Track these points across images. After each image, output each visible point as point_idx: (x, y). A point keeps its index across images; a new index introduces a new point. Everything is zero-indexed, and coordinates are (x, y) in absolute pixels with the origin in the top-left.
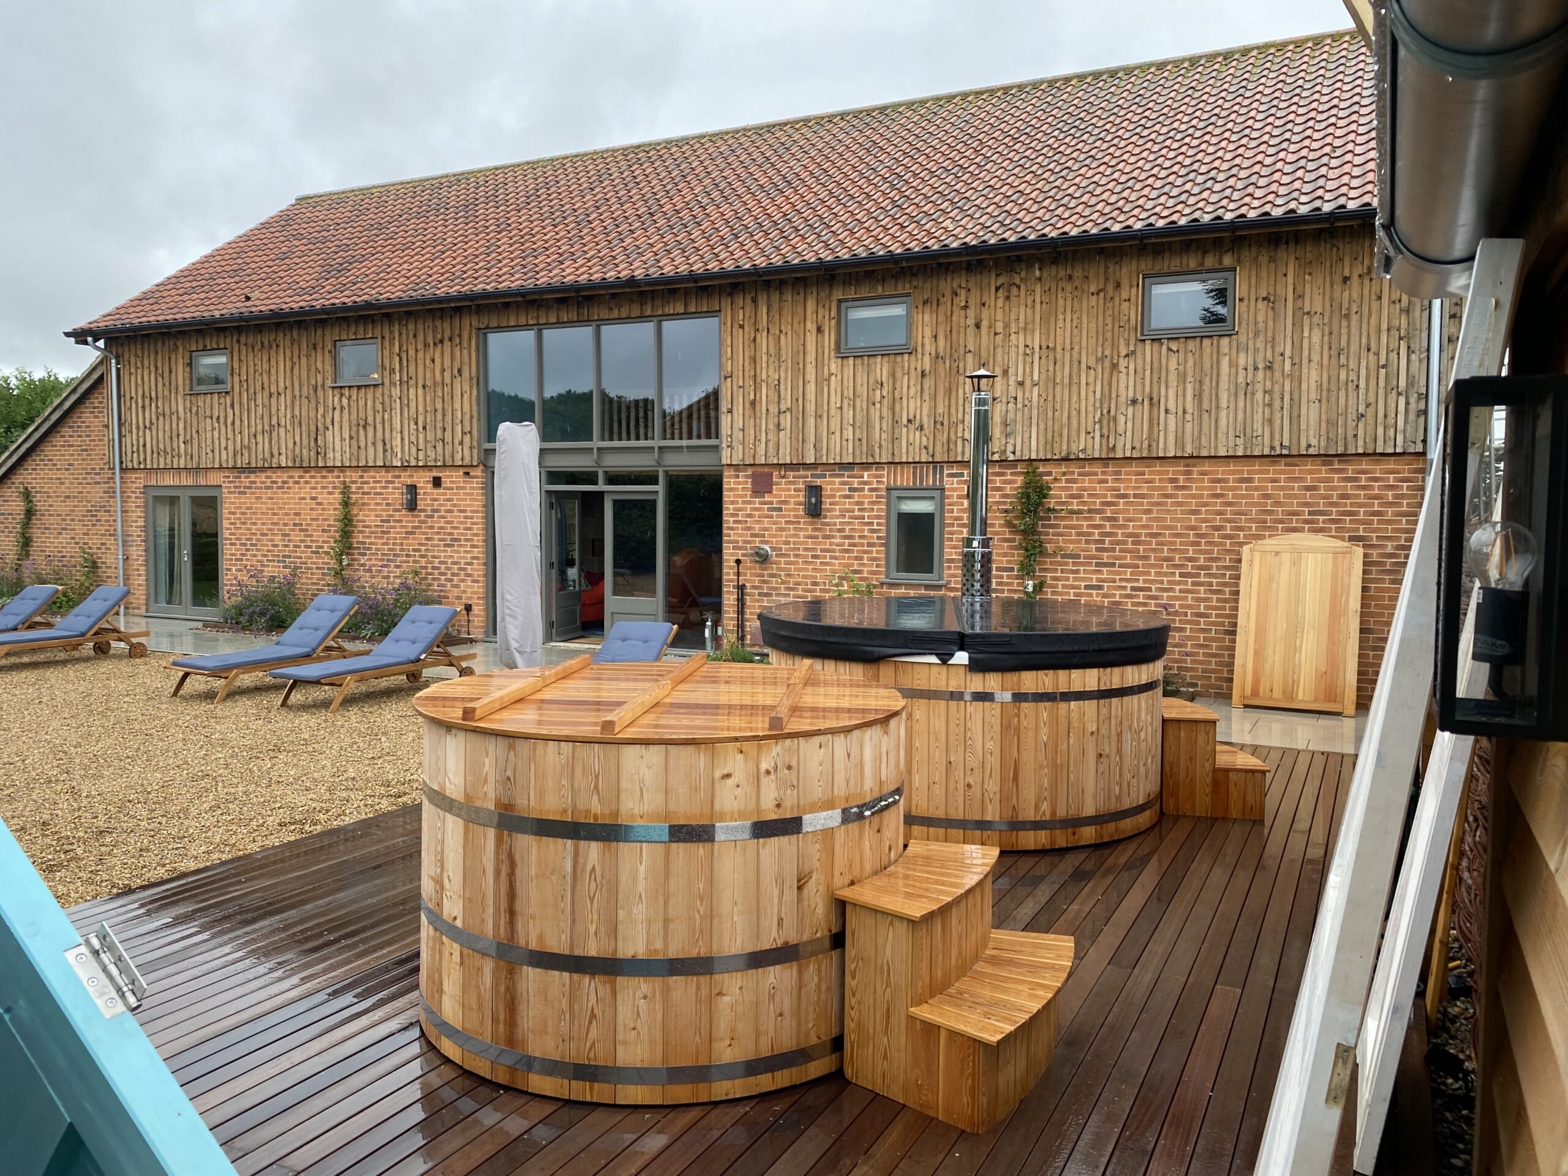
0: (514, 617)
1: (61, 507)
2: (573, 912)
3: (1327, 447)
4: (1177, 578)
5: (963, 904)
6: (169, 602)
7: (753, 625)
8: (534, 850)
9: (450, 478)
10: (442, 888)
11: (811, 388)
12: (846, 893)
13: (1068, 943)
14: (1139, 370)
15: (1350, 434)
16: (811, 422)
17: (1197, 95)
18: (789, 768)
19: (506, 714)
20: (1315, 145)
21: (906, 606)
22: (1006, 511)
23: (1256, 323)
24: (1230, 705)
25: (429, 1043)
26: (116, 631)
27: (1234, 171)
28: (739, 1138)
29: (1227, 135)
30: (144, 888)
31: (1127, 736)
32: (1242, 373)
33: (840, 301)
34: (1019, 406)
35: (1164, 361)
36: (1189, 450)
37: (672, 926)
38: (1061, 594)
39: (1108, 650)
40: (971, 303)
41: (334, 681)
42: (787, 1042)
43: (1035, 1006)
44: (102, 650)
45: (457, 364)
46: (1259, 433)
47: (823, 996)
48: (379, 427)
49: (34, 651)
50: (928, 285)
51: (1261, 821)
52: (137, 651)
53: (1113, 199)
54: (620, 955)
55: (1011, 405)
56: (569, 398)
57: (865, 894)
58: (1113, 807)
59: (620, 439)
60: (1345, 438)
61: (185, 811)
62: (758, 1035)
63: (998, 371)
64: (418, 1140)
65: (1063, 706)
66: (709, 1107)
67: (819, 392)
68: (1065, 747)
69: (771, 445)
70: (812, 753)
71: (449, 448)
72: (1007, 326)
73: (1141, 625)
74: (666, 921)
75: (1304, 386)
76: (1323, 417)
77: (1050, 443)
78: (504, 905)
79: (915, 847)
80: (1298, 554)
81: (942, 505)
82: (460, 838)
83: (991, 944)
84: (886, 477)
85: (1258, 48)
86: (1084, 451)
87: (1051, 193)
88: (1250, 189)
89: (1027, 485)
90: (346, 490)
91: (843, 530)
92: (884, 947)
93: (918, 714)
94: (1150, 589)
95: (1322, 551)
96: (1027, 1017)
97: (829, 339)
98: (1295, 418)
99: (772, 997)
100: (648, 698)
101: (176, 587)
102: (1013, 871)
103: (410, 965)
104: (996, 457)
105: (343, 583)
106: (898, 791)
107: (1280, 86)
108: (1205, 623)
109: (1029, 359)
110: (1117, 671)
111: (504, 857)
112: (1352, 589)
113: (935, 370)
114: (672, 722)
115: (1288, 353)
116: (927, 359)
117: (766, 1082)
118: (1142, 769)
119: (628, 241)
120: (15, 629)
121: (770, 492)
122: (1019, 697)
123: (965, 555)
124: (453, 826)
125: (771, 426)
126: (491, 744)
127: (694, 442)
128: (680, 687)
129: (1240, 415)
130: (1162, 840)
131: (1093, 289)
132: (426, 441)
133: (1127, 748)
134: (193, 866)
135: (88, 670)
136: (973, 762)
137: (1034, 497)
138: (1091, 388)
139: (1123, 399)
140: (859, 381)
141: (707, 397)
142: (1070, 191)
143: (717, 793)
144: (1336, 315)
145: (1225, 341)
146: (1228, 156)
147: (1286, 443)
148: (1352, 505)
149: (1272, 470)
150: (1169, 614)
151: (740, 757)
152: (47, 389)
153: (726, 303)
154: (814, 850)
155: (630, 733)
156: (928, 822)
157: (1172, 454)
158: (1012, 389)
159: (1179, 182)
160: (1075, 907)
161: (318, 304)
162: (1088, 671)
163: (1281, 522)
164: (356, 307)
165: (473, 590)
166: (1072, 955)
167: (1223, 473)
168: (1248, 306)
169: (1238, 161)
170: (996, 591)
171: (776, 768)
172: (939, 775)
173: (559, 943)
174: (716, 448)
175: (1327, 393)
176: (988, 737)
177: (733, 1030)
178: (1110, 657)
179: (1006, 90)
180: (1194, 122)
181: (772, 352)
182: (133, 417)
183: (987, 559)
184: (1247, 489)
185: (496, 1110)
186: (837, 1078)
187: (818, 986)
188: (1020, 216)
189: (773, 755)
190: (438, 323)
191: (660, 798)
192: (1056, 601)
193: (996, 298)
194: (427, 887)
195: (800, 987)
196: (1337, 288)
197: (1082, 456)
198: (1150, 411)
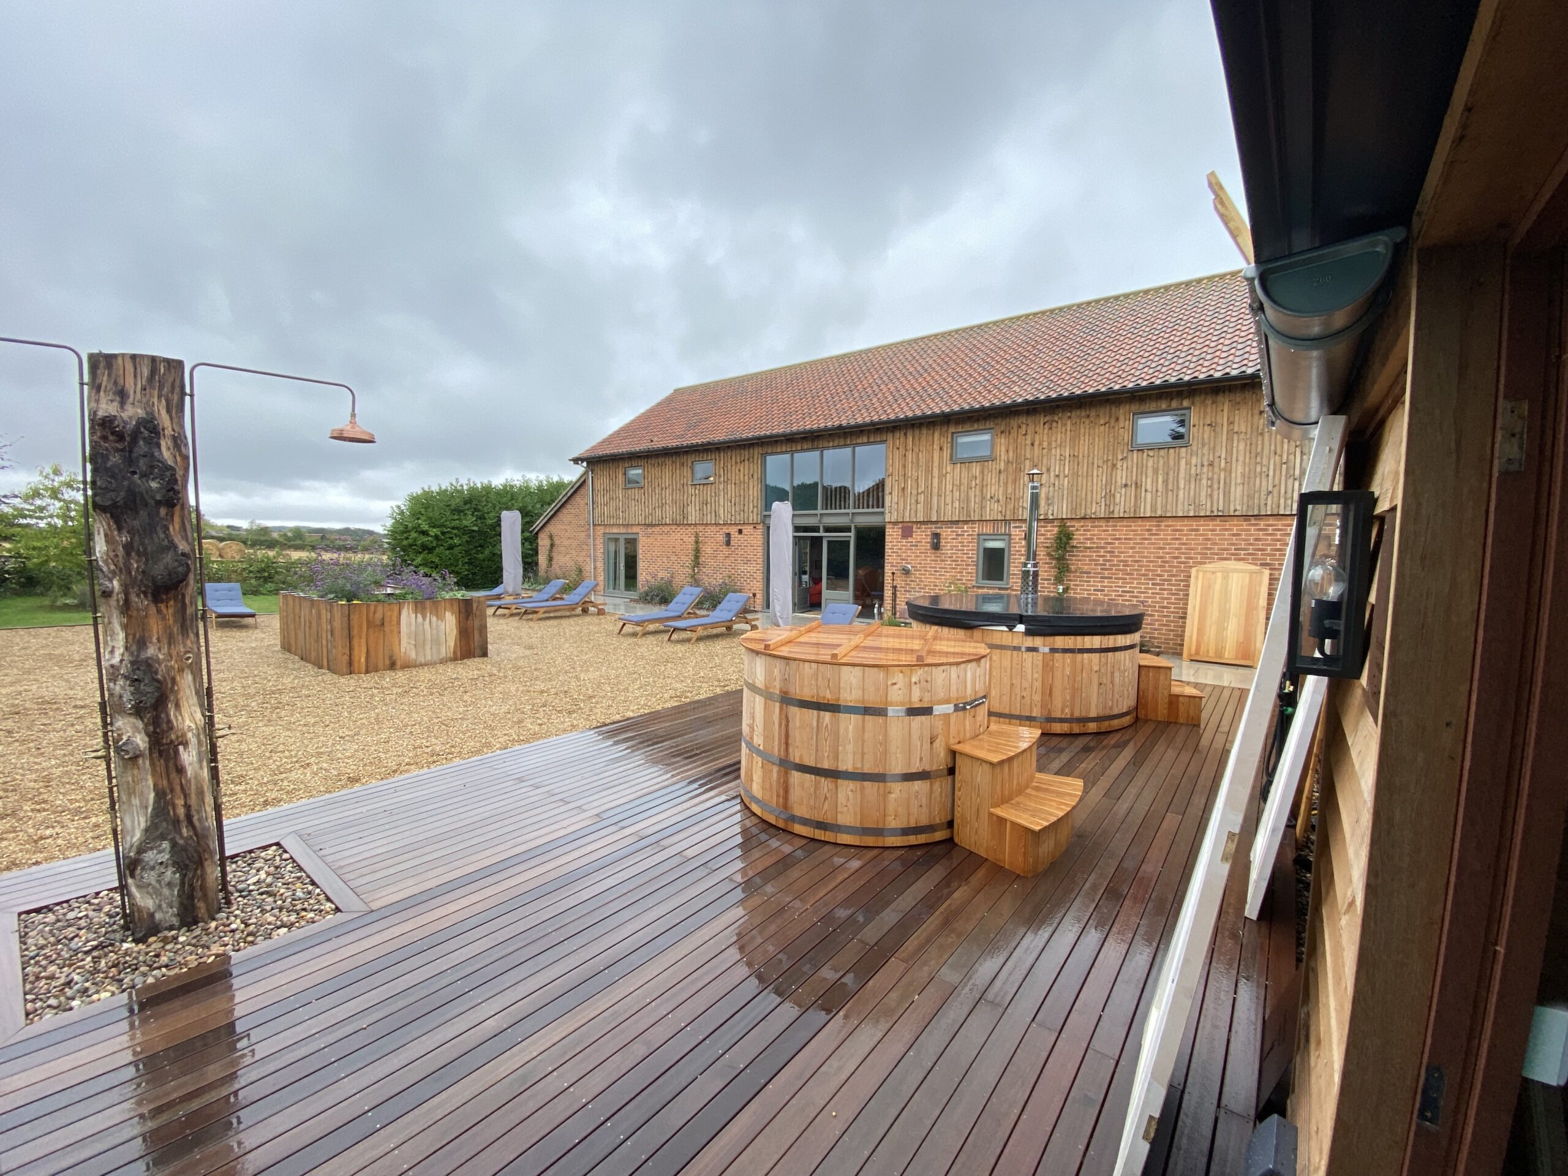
0: (778, 600)
1: (566, 543)
2: (817, 746)
3: (1247, 511)
4: (1150, 586)
5: (1020, 758)
6: (614, 589)
7: (902, 606)
8: (798, 715)
9: (747, 530)
10: (753, 730)
11: (936, 481)
12: (957, 747)
13: (1080, 783)
14: (1129, 467)
15: (1262, 503)
16: (935, 499)
17: (1168, 307)
18: (927, 681)
19: (783, 648)
20: (1243, 334)
21: (987, 599)
22: (1047, 547)
23: (1203, 439)
24: (1181, 659)
25: (745, 805)
26: (591, 602)
27: (1191, 351)
28: (898, 867)
29: (1187, 330)
30: (611, 724)
31: (1117, 674)
32: (1193, 469)
33: (953, 433)
34: (1056, 488)
35: (1145, 462)
36: (1159, 513)
37: (866, 756)
38: (1079, 594)
39: (1107, 626)
40: (1029, 432)
41: (692, 629)
42: (924, 821)
43: (1061, 814)
44: (585, 611)
45: (751, 473)
46: (1204, 502)
47: (943, 799)
48: (713, 504)
49: (556, 611)
50: (1004, 423)
51: (1198, 726)
52: (601, 612)
53: (1115, 370)
54: (840, 769)
55: (1051, 488)
56: (803, 487)
57: (966, 748)
58: (1108, 712)
59: (831, 509)
60: (1259, 506)
61: (627, 689)
62: (909, 814)
63: (1044, 469)
64: (738, 852)
65: (1079, 656)
66: (881, 850)
67: (940, 482)
68: (1080, 678)
69: (912, 511)
70: (939, 675)
71: (746, 515)
72: (1050, 444)
73: (1127, 612)
74: (863, 754)
75: (1233, 475)
76: (1245, 493)
77: (1074, 510)
78: (783, 740)
79: (994, 727)
80: (1226, 574)
81: (1010, 543)
82: (762, 707)
83: (1035, 780)
84: (977, 528)
85: (1207, 278)
86: (1094, 513)
87: (1078, 369)
88: (1201, 362)
89: (1060, 532)
90: (697, 536)
91: (952, 557)
92: (977, 777)
93: (995, 658)
94: (1133, 592)
95: (1241, 571)
96: (1055, 819)
97: (946, 453)
98: (1227, 494)
99: (916, 797)
100: (853, 643)
101: (617, 581)
102: (1048, 744)
103: (735, 767)
104: (1042, 517)
105: (695, 582)
106: (985, 697)
107: (1221, 300)
108: (1167, 612)
109: (1062, 462)
110: (1112, 637)
111: (783, 717)
112: (1262, 594)
113: (1006, 470)
114: (867, 656)
115: (1223, 456)
116: (1002, 464)
117: (913, 840)
118: (1126, 692)
119: (839, 406)
120: (547, 600)
121: (911, 536)
122: (1053, 650)
123: (1024, 572)
124: (759, 700)
125: (913, 501)
126: (778, 662)
127: (871, 510)
128: (869, 638)
129: (1192, 493)
130: (1137, 732)
131: (1102, 422)
132: (735, 511)
133: (1117, 680)
134: (631, 714)
135: (579, 620)
136: (1025, 684)
137: (1064, 539)
138: (1100, 478)
139: (1119, 484)
140: (963, 476)
141: (877, 485)
142: (1089, 367)
143: (889, 692)
144: (1255, 433)
145: (1184, 450)
146: (1188, 343)
147: (1221, 508)
148: (1262, 545)
149: (1211, 524)
150: (1144, 606)
151: (901, 675)
152: (560, 486)
153: (890, 436)
154: (939, 724)
155: (844, 661)
156: (999, 715)
157: (1148, 515)
158: (1052, 480)
159: (1157, 359)
160: (1083, 765)
161: (685, 444)
162: (1095, 637)
163: (1217, 554)
164: (703, 445)
165: (758, 586)
166: (1082, 789)
167: (1181, 526)
168: (1198, 430)
169: (1193, 345)
170: (1041, 591)
171: (920, 682)
172: (1007, 690)
173: (809, 761)
174: (883, 513)
175: (1247, 479)
176: (1035, 671)
177: (896, 811)
178: (1108, 630)
179: (1052, 311)
180: (1166, 324)
181: (914, 461)
182: (599, 499)
183: (1036, 574)
184: (1195, 535)
185: (778, 840)
186: (950, 841)
187: (941, 793)
188: (1059, 382)
189: (918, 675)
190: (742, 451)
191: (860, 693)
192: (1076, 598)
193: (1044, 429)
194: (745, 729)
195: (931, 794)
196: (1256, 417)
197: (1093, 516)
198: (1136, 491)
